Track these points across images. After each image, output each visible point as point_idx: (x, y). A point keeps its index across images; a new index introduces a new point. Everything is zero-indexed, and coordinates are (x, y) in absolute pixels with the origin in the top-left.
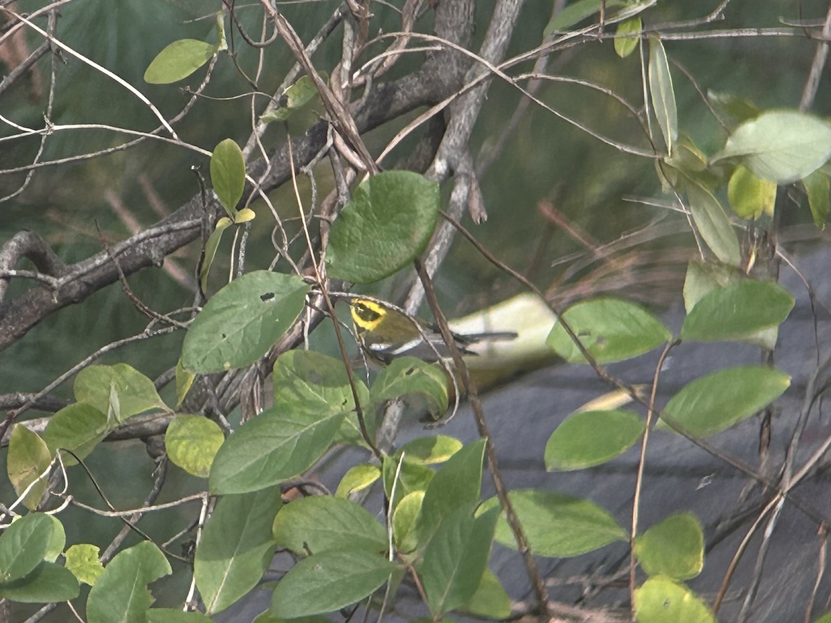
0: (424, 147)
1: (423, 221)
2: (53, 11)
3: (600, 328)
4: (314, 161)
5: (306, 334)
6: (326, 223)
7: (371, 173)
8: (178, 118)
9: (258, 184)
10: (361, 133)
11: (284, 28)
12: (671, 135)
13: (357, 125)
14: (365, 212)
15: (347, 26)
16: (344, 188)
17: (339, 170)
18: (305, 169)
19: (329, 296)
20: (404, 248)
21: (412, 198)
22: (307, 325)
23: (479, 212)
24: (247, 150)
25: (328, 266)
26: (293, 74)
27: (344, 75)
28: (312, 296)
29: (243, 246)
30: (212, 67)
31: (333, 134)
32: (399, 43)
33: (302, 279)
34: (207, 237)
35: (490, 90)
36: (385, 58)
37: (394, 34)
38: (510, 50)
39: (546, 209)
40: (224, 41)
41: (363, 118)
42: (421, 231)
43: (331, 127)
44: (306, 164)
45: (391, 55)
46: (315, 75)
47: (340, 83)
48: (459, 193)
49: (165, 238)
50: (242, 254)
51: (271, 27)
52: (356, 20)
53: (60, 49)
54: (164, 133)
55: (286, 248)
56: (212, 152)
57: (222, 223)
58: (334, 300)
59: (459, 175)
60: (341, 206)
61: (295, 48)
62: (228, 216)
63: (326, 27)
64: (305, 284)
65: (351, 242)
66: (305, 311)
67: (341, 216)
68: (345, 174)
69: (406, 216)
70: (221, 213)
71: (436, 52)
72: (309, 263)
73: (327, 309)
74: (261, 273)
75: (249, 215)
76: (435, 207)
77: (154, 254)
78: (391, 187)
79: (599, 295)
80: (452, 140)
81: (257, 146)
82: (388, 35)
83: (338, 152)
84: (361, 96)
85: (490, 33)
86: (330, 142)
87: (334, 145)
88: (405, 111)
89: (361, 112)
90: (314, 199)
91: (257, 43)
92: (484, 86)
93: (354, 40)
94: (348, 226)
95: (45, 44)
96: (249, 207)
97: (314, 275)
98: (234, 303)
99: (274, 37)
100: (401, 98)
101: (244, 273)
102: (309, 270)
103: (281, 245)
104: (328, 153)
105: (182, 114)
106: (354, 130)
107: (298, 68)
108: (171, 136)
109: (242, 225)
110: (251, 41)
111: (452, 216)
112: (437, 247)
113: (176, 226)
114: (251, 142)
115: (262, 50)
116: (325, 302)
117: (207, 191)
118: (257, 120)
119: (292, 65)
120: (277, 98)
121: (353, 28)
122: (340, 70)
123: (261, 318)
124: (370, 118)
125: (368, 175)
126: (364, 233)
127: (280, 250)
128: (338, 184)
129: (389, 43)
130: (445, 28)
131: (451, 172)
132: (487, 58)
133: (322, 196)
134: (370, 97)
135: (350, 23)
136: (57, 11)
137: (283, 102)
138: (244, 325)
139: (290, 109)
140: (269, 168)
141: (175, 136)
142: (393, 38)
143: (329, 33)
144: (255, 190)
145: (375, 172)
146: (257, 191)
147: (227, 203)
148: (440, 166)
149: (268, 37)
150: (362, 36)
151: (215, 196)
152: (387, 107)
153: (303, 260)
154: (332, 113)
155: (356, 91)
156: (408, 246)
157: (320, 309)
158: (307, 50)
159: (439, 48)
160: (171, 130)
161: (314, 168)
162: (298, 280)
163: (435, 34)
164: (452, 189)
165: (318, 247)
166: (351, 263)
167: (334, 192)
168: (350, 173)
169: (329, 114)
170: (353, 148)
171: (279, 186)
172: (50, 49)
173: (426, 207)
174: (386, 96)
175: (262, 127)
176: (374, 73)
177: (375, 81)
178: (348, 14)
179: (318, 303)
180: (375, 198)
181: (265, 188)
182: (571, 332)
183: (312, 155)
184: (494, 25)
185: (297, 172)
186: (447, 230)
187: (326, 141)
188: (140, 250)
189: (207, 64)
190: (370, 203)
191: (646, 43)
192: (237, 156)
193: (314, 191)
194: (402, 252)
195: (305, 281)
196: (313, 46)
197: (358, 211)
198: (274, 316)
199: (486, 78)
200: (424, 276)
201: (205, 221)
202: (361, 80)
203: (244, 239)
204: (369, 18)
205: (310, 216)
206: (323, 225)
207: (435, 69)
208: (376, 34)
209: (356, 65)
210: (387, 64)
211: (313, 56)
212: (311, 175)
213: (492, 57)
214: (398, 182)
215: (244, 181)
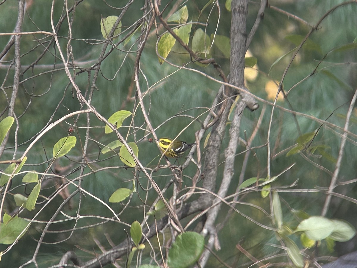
0: (200, 225)
1: (198, 248)
2: (80, 179)
4: (164, 229)
8: (120, 214)
9: (146, 236)
10: (179, 220)
11: (154, 185)
12: (280, 223)
13: (178, 217)
14: (180, 246)
15: (175, 185)
16: (174, 238)
17: (172, 232)
18: (161, 231)
21: (195, 240)
23: (218, 247)
24: (142, 225)
25: (168, 263)
26: (157, 200)
27: (174, 201)
29: (141, 256)
30: (131, 197)
31: (170, 219)
32: (191, 191)
34: (129, 253)
35: (221, 207)
36: (187, 195)
37: (190, 187)
38: (227, 194)
40: (135, 189)
41: (180, 215)
42: (198, 251)
43: (169, 217)
44: (161, 229)
45: (189, 194)
46: (164, 200)
47: (173, 203)
48: (211, 240)
49: (115, 254)
50: (140, 259)
51: (150, 184)
52: (178, 183)
53: (82, 191)
54: (116, 219)
55: (155, 257)
56: (131, 225)
57: (134, 249)
59: (211, 234)
61: (157, 191)
62: (136, 246)
63: (168, 185)
65: (176, 255)
67: (172, 247)
68: (174, 233)
70: (134, 246)
71: (204, 194)
72: (162, 263)
75: (143, 246)
77: (112, 259)
78: (188, 237)
80: (209, 222)
82: (188, 188)
83: (172, 226)
84: (179, 208)
85: (221, 188)
86: (169, 223)
88: (193, 213)
89: (179, 213)
90: (164, 241)
91: (146, 190)
92: (219, 205)
93: (177, 189)
94: (175, 250)
95: (78, 190)
96: (143, 244)
99: (151, 187)
100: (192, 208)
101: (142, 264)
102: (162, 265)
103: (153, 256)
104: (168, 226)
105: (121, 212)
106: (177, 218)
107: (159, 198)
108: (118, 220)
109: (141, 250)
110: (144, 189)
111: (209, 248)
112: (204, 258)
113: (119, 250)
114: (144, 222)
115: (147, 192)
117: (129, 238)
118: (146, 215)
119: (157, 197)
120: (152, 207)
121: (177, 185)
122: (172, 199)
124: (182, 215)
125: (181, 234)
126: (180, 252)
127: (152, 258)
128: (172, 236)
129: (188, 190)
130: (206, 185)
131: (209, 234)
132: (220, 196)
133: (167, 240)
134: (182, 208)
135: (176, 184)
136: (82, 179)
137: (154, 209)
139: (156, 211)
140: (149, 231)
141: (119, 220)
142: (189, 189)
143: (169, 186)
144: (145, 238)
145: (184, 233)
147: (136, 242)
148: (205, 231)
149: (149, 188)
150: (180, 187)
151: (132, 240)
152: (188, 211)
153: (160, 262)
155: (177, 206)
156: (194, 257)
158: (162, 192)
159: (204, 192)
160: (117, 218)
163: (203, 188)
164: (209, 239)
165: (165, 258)
166: (176, 262)
167: (171, 239)
168: (176, 233)
169: (169, 213)
170: (176, 224)
171: (152, 236)
172: (79, 191)
173: (200, 243)
174: (187, 207)
175: (147, 217)
176: (183, 200)
177: (184, 203)
178: (175, 180)
180: (183, 240)
181: (148, 237)
183: (163, 227)
184: (222, 185)
185: (158, 232)
186: (207, 253)
187: (168, 222)
188: (107, 257)
189: (129, 197)
190: (182, 243)
191: (272, 193)
192: (139, 227)
193: (164, 239)
194: (192, 259)
196: (164, 191)
199: (220, 203)
201: (129, 248)
202: (179, 202)
203: (141, 254)
204: (182, 182)
205: (163, 247)
206: (167, 250)
207: (203, 199)
208: (184, 187)
209: (178, 197)
210: (188, 197)
211: (164, 194)
212: (163, 233)
213: (222, 196)
214: (190, 235)
215: (141, 235)
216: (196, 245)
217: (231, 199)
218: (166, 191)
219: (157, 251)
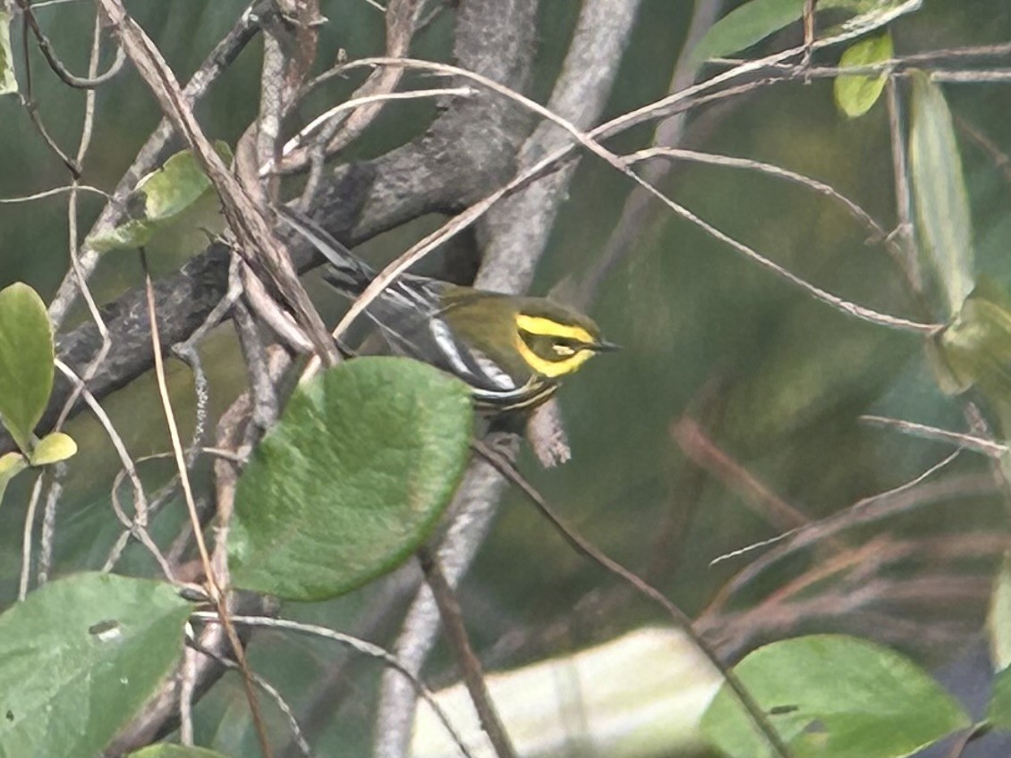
1: (435, 467)
3: (816, 702)
4: (200, 332)
5: (185, 709)
6: (226, 466)
7: (325, 361)
9: (81, 380)
11: (138, 48)
12: (958, 286)
13: (293, 255)
14: (311, 446)
15: (271, 44)
16: (265, 391)
17: (255, 351)
18: (182, 349)
19: (236, 624)
20: (393, 526)
21: (411, 416)
22: (188, 688)
23: (552, 443)
24: (58, 307)
25: (233, 562)
26: (156, 145)
27: (265, 149)
28: (199, 625)
29: (49, 514)
31: (241, 273)
32: (378, 81)
33: (178, 590)
35: (575, 183)
36: (351, 111)
37: (371, 61)
38: (614, 100)
39: (689, 436)
40: (9, 74)
42: (431, 488)
43: (236, 258)
44: (185, 336)
45: (363, 106)
46: (206, 148)
47: (257, 166)
50: (47, 532)
51: (111, 44)
52: (289, 31)
55: (142, 519)
57: (7, 466)
58: (244, 632)
60: (261, 430)
61: (161, 91)
62: (18, 450)
63: (225, 45)
64: (183, 602)
65: (282, 510)
66: (183, 660)
67: (260, 454)
68: (266, 358)
69: (399, 455)
71: (459, 101)
72: (190, 553)
73: (230, 654)
74: (90, 577)
75: (61, 448)
76: (461, 436)
78: (368, 393)
81: (80, 296)
82: (358, 63)
83: (253, 311)
85: (572, 59)
86: (234, 292)
87: (244, 297)
88: (393, 225)
90: (201, 414)
91: (81, 80)
92: (560, 176)
93: (286, 71)
94: (278, 476)
96: (63, 431)
97: (201, 579)
98: (32, 645)
99: (117, 66)
100: (386, 196)
101: (54, 573)
102: (190, 569)
103: (132, 514)
104: (231, 313)
106: (287, 268)
107: (166, 130)
109: (49, 469)
110: (68, 75)
112: (464, 520)
114: (67, 290)
115: (91, 93)
116: (225, 640)
118: (80, 241)
119: (154, 126)
120: (122, 197)
121: (285, 49)
122: (255, 136)
123: (88, 678)
125: (316, 362)
126: (310, 490)
127: (128, 523)
128: (251, 380)
129: (358, 79)
130: (476, 48)
132: (566, 116)
133: (219, 405)
134: (319, 193)
135: (277, 37)
137: (136, 204)
138: (53, 693)
139: (150, 224)
140: (107, 345)
142: (368, 70)
143: (231, 57)
144: (76, 392)
145: (333, 358)
146: (81, 395)
147: (16, 422)
149: (104, 66)
150: (302, 62)
152: (356, 215)
153: (179, 546)
154: (242, 231)
155: (291, 181)
156: (404, 519)
157: (217, 655)
158: (184, 92)
159: (464, 91)
161: (197, 346)
162: (168, 594)
163: (454, 63)
165: (209, 515)
166: (281, 557)
167: (244, 398)
168: (279, 358)
169: (236, 232)
170: (284, 303)
171: (125, 382)
174: (354, 191)
175: (90, 259)
176: (328, 142)
177: (330, 159)
178: (273, 18)
179: (211, 639)
180: (334, 415)
181: (97, 388)
183: (197, 319)
184: (579, 44)
185: (165, 354)
186: (485, 483)
187: (224, 289)
190: (323, 428)
191: (905, 91)
192: (36, 322)
193: (203, 396)
194: (391, 533)
195: (183, 595)
196: (199, 83)
197: (296, 443)
198: (118, 673)
199: (566, 158)
200: (438, 584)
202: (300, 158)
203: (52, 500)
204: (317, 27)
205: (192, 451)
206: (221, 468)
207: (456, 134)
208: (331, 62)
209: (290, 126)
210: (354, 125)
211: (200, 106)
212: (196, 360)
213: (578, 111)
214: (382, 382)
215: (52, 374)
216: (415, 446)
217: (641, 135)
218: (212, 86)
219: (158, 472)
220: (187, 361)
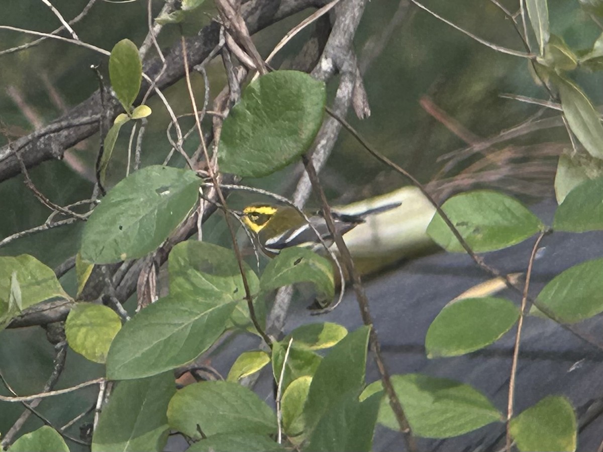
0: (311, 46)
1: (310, 118)
3: (477, 219)
4: (207, 60)
5: (199, 225)
6: (218, 119)
7: (261, 73)
8: (77, 19)
9: (154, 82)
14: (255, 110)
16: (236, 86)
17: (231, 69)
18: (199, 68)
19: (221, 188)
20: (292, 144)
21: (299, 95)
22: (200, 216)
23: (363, 109)
24: (143, 50)
25: (220, 161)
28: (204, 188)
29: (139, 141)
31: (225, 34)
33: (196, 173)
39: (427, 105)
41: (253, 19)
42: (308, 127)
43: (223, 29)
44: (200, 62)
48: (344, 91)
49: (65, 133)
50: (138, 148)
54: (65, 33)
55: (180, 143)
56: (110, 51)
57: (120, 119)
58: (225, 191)
59: (344, 74)
60: (233, 103)
62: (125, 113)
64: (198, 178)
65: (243, 138)
66: (198, 204)
67: (233, 113)
68: (236, 72)
69: (294, 114)
70: (118, 110)
72: (202, 157)
73: (219, 201)
74: (157, 167)
75: (145, 111)
76: (321, 104)
77: (55, 148)
78: (279, 87)
79: (478, 187)
80: (338, 39)
81: (153, 45)
83: (230, 51)
86: (222, 42)
87: (226, 44)
88: (293, 12)
89: (251, 13)
90: (207, 96)
94: (239, 123)
96: (145, 104)
97: (206, 169)
98: (131, 197)
102: (202, 164)
103: (176, 140)
104: (220, 52)
105: (82, 14)
106: (245, 31)
108: (71, 37)
109: (139, 121)
112: (323, 142)
113: (76, 121)
114: (147, 41)
116: (217, 194)
117: (105, 89)
118: (153, 20)
123: (156, 212)
125: (258, 74)
126: (254, 129)
127: (174, 144)
128: (229, 82)
131: (336, 70)
133: (215, 92)
137: (177, 4)
138: (141, 217)
139: (184, 12)
140: (165, 66)
141: (75, 36)
144: (151, 88)
145: (265, 71)
146: (153, 89)
147: (125, 100)
148: (326, 64)
151: (113, 94)
153: (197, 153)
154: (223, 14)
156: (295, 141)
157: (213, 201)
160: (71, 31)
161: (206, 67)
162: (191, 175)
164: (337, 86)
165: (210, 140)
166: (241, 158)
167: (226, 90)
168: (241, 71)
169: (221, 17)
170: (244, 48)
171: (173, 83)
173: (313, 104)
175: (157, 28)
179: (211, 195)
180: (264, 95)
181: (161, 85)
182: (449, 223)
183: (206, 54)
185: (191, 70)
186: (332, 126)
187: (217, 41)
188: (41, 144)
190: (260, 102)
192: (133, 56)
193: (207, 89)
194: (290, 148)
195: (198, 175)
197: (248, 108)
198: (168, 209)
200: (311, 170)
201: (103, 117)
203: (140, 135)
205: (203, 113)
206: (215, 120)
212: (204, 71)
214: (286, 82)
215: (141, 78)
216: (301, 109)
219: (187, 122)
220: (201, 72)
